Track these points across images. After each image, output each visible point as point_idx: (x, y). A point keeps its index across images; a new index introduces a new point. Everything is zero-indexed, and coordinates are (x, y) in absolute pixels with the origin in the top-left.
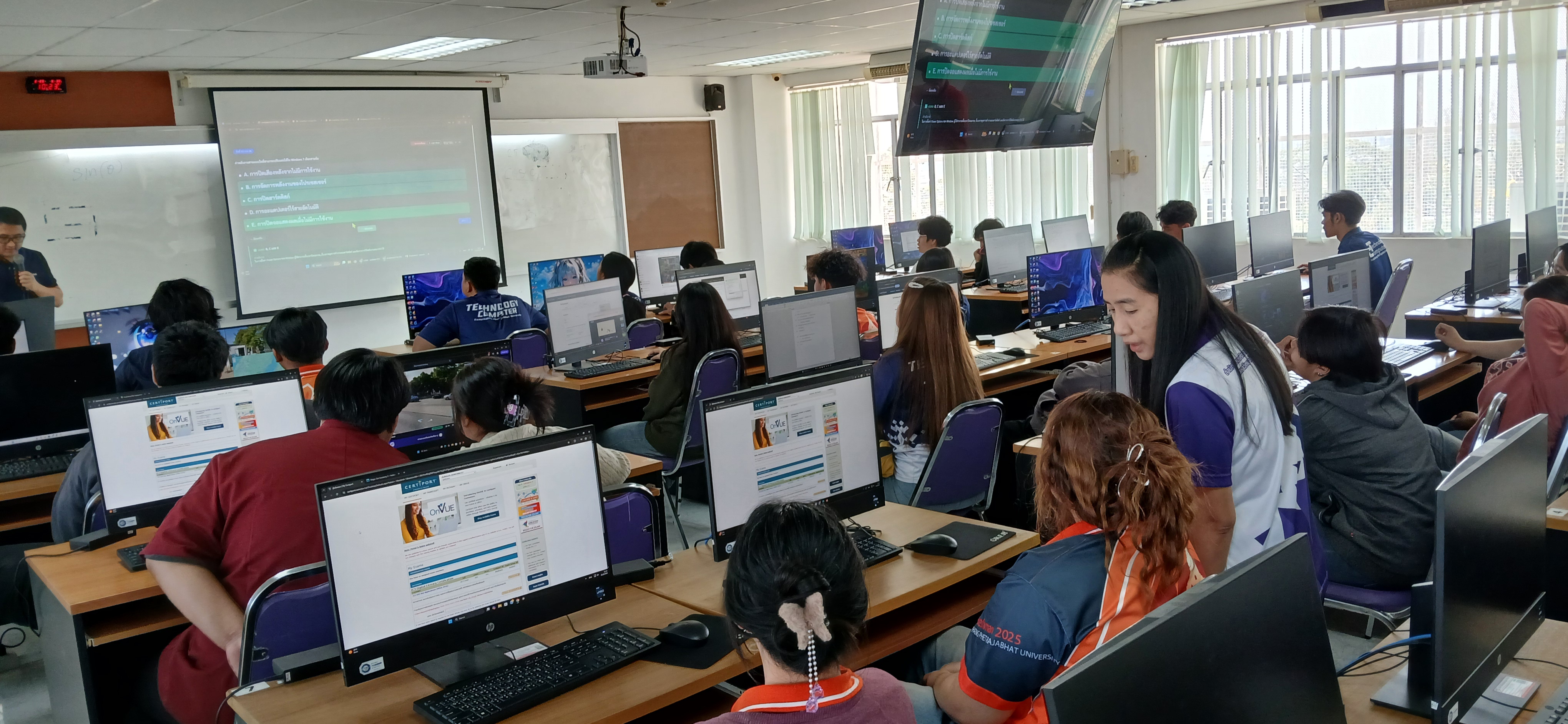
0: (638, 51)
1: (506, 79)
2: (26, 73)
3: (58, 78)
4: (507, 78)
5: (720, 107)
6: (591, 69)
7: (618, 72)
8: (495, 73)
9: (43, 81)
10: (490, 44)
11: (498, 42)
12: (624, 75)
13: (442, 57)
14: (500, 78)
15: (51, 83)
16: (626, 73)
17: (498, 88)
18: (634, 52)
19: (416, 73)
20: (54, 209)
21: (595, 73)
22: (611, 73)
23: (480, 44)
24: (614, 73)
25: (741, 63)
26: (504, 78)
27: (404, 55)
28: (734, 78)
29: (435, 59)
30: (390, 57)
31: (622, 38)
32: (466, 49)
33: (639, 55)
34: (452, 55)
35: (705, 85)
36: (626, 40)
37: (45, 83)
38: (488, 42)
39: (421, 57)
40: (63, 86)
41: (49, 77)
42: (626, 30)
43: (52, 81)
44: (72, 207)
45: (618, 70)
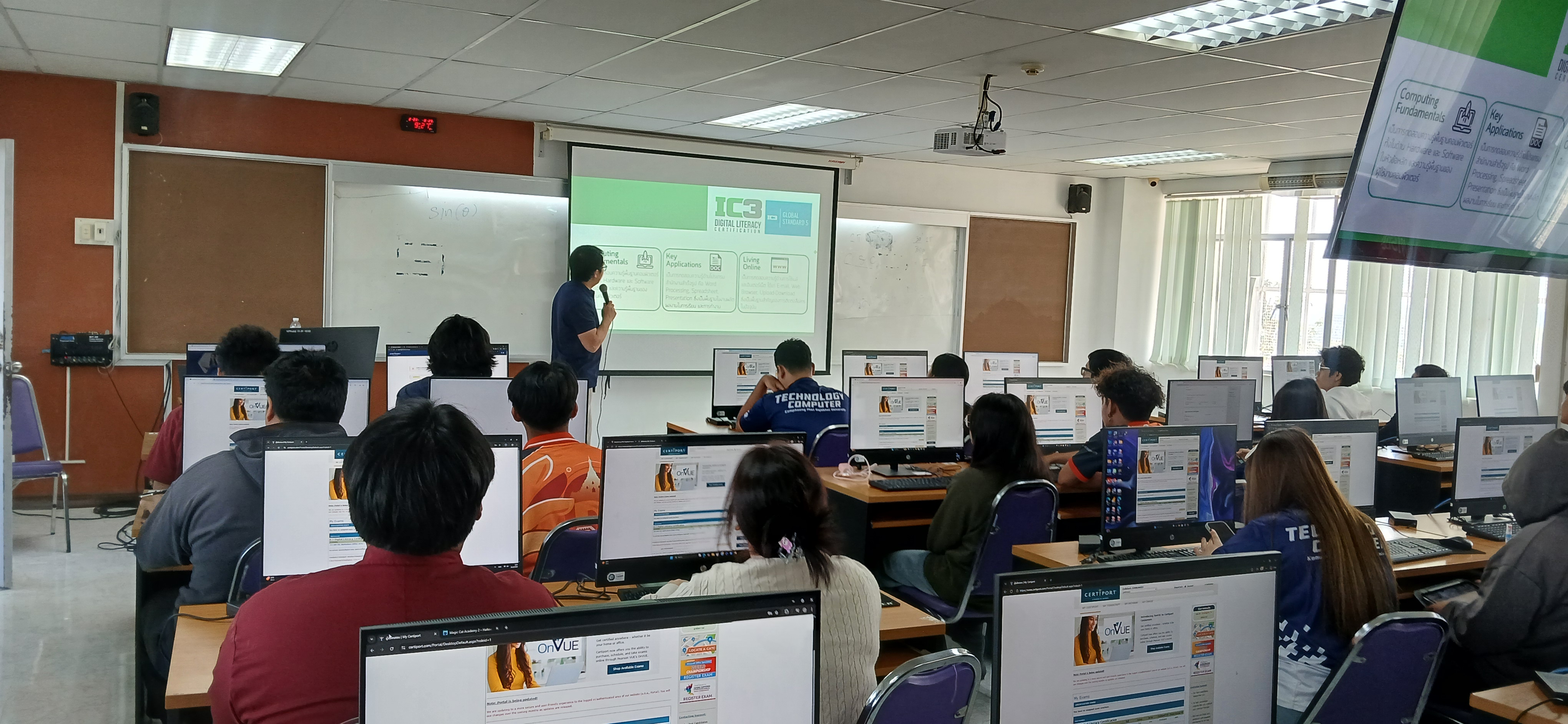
0: (998, 124)
1: (860, 162)
2: (402, 110)
3: (431, 118)
4: (861, 159)
5: (1084, 209)
6: (942, 142)
7: (972, 147)
8: (850, 154)
9: (417, 120)
10: (843, 117)
11: (852, 115)
12: (978, 150)
13: (796, 129)
14: (854, 159)
15: (423, 122)
16: (981, 149)
17: (851, 170)
18: (993, 127)
19: (771, 147)
20: (408, 244)
21: (946, 146)
22: (964, 147)
23: (834, 115)
24: (967, 148)
25: (1116, 161)
26: (858, 160)
27: (758, 123)
28: (1105, 180)
29: (789, 132)
30: (744, 124)
31: (982, 111)
32: (819, 122)
33: (998, 131)
34: (806, 127)
35: (1071, 185)
36: (987, 113)
37: (418, 122)
38: (842, 114)
39: (775, 128)
40: (434, 126)
41: (423, 115)
42: (988, 101)
43: (425, 121)
44: (424, 244)
45: (973, 145)
